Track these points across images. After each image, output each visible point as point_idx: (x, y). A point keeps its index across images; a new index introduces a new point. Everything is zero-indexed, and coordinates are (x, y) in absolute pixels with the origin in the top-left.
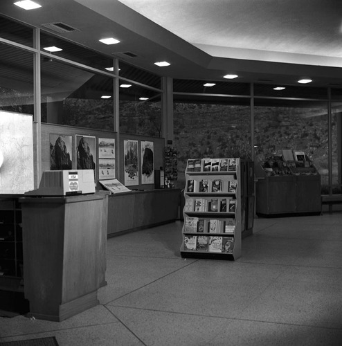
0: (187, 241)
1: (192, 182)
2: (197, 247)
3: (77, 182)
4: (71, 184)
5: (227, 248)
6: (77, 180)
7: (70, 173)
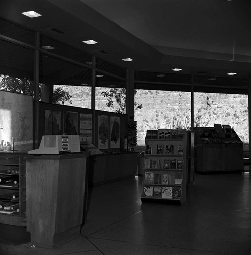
0: (146, 190)
1: (150, 146)
2: (154, 195)
3: (68, 144)
4: (63, 145)
5: (176, 195)
6: (67, 142)
7: (63, 137)
